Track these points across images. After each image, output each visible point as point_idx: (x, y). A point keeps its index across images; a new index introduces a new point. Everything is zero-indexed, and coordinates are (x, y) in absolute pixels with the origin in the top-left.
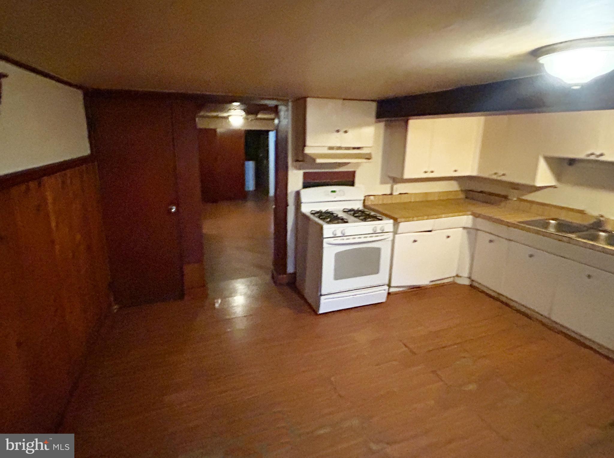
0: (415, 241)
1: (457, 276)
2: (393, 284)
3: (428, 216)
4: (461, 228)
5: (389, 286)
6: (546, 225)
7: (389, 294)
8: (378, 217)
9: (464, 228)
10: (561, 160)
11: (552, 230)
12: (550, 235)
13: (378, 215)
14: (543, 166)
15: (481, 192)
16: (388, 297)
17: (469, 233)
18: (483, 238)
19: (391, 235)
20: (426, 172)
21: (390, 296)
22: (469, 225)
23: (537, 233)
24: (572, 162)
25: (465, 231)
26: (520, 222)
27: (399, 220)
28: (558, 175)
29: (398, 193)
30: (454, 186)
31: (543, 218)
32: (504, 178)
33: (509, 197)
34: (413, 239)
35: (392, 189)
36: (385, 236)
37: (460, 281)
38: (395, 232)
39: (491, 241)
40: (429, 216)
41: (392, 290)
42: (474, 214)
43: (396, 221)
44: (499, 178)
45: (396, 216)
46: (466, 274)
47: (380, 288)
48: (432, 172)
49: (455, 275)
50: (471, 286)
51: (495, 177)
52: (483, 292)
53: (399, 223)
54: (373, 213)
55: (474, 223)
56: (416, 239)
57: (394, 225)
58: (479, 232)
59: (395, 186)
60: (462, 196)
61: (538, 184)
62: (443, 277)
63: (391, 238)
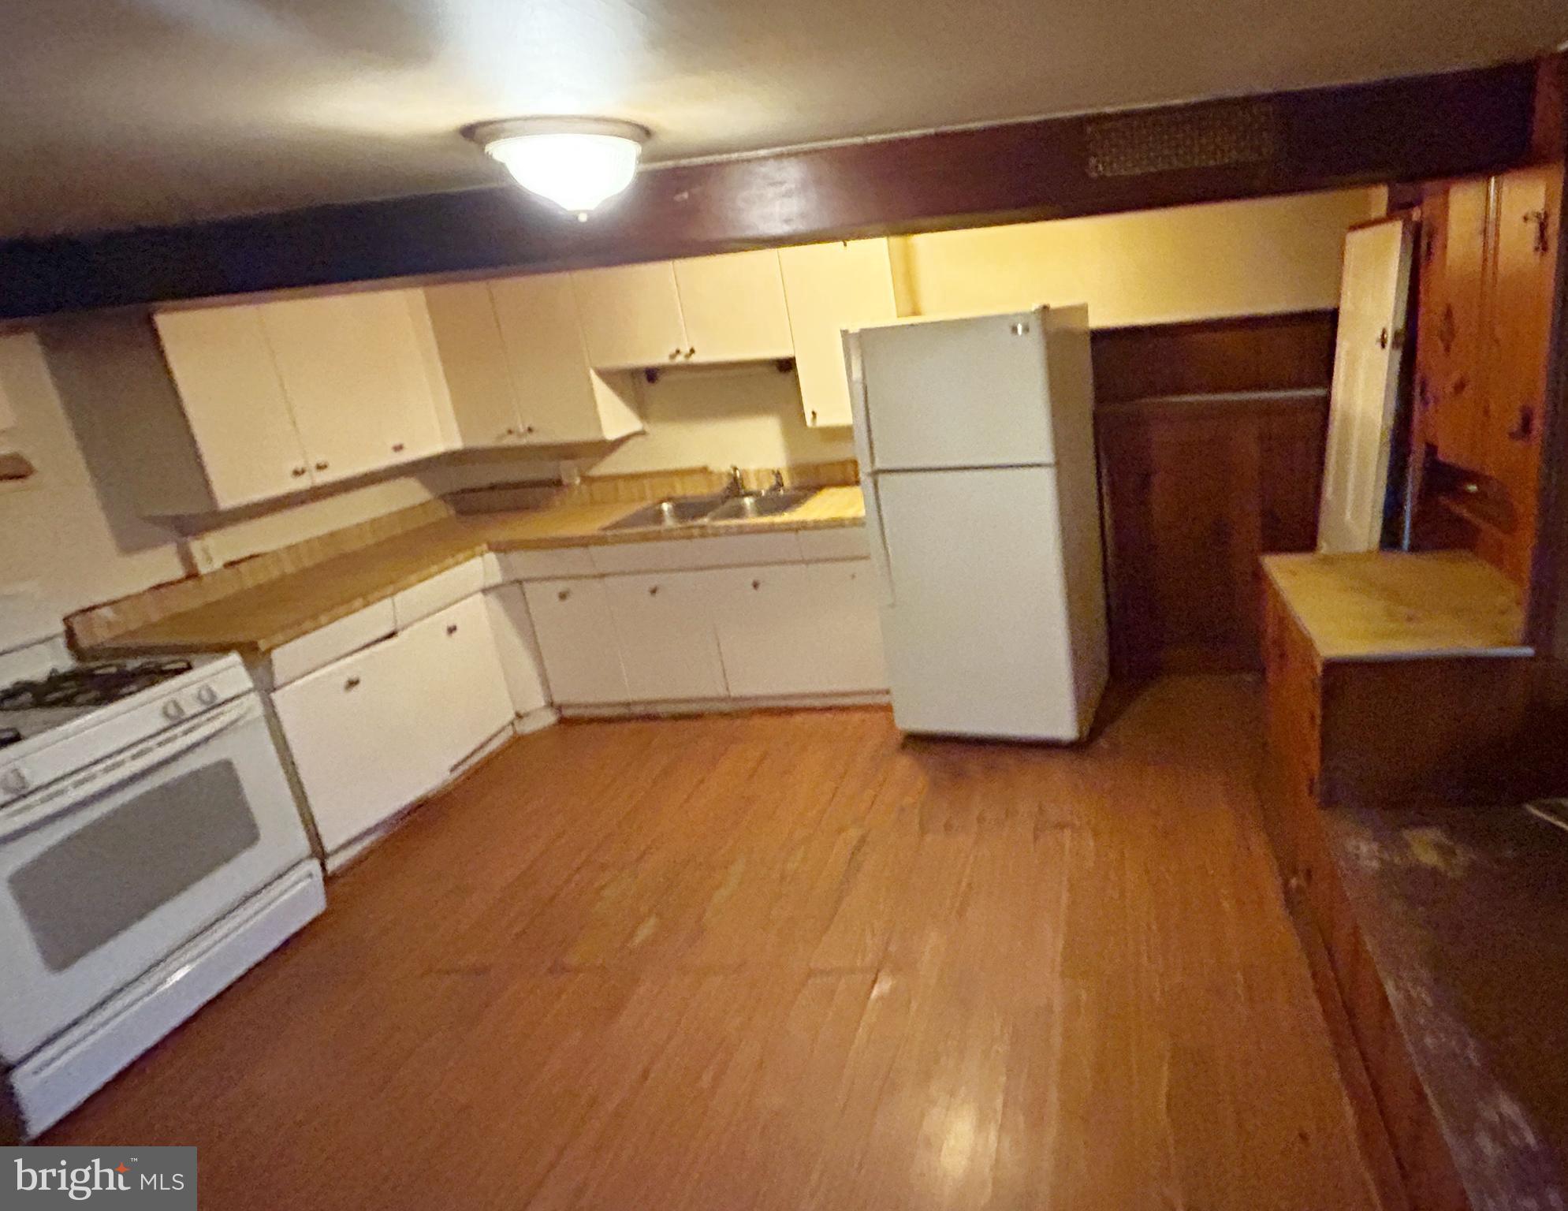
0: (352, 684)
1: (519, 716)
2: (329, 846)
3: (364, 595)
4: (476, 592)
5: (319, 853)
6: (658, 517)
7: (328, 880)
8: (169, 667)
9: (485, 591)
10: (634, 373)
11: (669, 522)
12: (669, 536)
13: (164, 659)
14: (603, 392)
15: (492, 488)
16: (328, 893)
17: (502, 598)
18: (542, 596)
19: (254, 699)
20: (297, 473)
21: (337, 887)
22: (497, 578)
23: (645, 538)
24: (651, 374)
25: (492, 598)
26: (605, 529)
27: (263, 645)
28: (641, 408)
29: (218, 564)
30: (412, 493)
31: (645, 504)
32: (534, 439)
33: (565, 481)
34: (343, 681)
35: (187, 558)
36: (230, 713)
37: (528, 727)
38: (266, 688)
39: (563, 596)
40: (367, 597)
41: (333, 864)
42: (496, 548)
43: (254, 655)
44: (524, 441)
45: (242, 637)
46: (538, 701)
47: (293, 876)
48: (321, 467)
49: (511, 716)
50: (563, 721)
51: (511, 441)
52: (591, 721)
53: (269, 650)
54: (133, 664)
55: (505, 569)
56: (354, 677)
57: (250, 666)
58: (527, 587)
59: (196, 547)
60: (445, 512)
61: (611, 435)
62: (482, 738)
63: (259, 711)
